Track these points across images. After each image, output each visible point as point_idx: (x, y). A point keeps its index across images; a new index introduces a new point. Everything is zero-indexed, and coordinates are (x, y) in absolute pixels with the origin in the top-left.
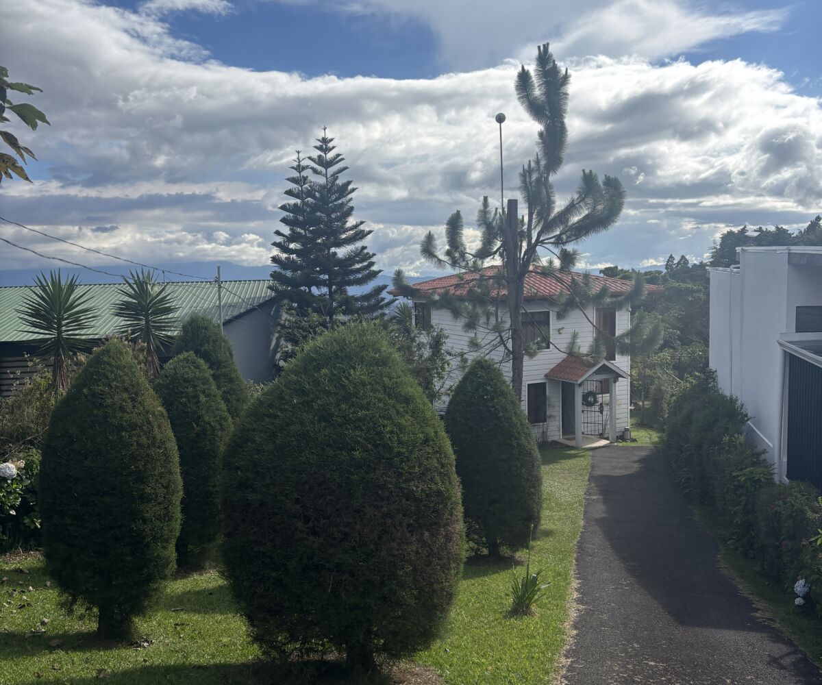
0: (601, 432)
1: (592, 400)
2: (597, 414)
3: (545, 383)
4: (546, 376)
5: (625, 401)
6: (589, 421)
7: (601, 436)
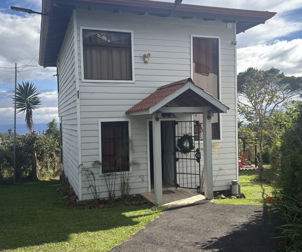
0: (198, 185)
1: (188, 145)
2: (193, 161)
3: (127, 123)
4: (128, 113)
5: (233, 150)
6: (189, 171)
7: (199, 190)
